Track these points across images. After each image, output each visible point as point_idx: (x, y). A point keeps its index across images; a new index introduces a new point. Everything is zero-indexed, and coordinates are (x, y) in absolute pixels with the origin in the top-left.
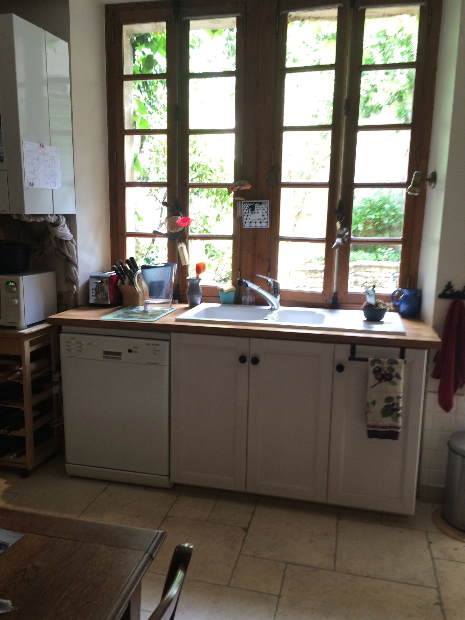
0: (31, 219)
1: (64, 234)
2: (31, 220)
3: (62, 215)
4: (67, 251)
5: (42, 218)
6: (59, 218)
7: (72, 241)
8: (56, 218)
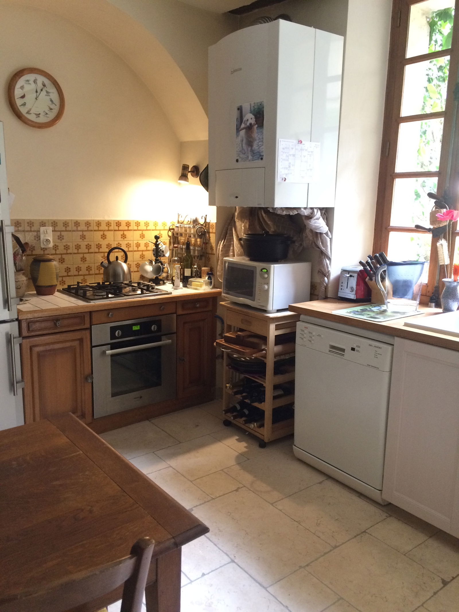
0: (284, 211)
1: (318, 226)
2: (284, 213)
3: (317, 208)
4: (321, 243)
5: (295, 211)
6: (313, 211)
7: (327, 234)
8: (310, 211)
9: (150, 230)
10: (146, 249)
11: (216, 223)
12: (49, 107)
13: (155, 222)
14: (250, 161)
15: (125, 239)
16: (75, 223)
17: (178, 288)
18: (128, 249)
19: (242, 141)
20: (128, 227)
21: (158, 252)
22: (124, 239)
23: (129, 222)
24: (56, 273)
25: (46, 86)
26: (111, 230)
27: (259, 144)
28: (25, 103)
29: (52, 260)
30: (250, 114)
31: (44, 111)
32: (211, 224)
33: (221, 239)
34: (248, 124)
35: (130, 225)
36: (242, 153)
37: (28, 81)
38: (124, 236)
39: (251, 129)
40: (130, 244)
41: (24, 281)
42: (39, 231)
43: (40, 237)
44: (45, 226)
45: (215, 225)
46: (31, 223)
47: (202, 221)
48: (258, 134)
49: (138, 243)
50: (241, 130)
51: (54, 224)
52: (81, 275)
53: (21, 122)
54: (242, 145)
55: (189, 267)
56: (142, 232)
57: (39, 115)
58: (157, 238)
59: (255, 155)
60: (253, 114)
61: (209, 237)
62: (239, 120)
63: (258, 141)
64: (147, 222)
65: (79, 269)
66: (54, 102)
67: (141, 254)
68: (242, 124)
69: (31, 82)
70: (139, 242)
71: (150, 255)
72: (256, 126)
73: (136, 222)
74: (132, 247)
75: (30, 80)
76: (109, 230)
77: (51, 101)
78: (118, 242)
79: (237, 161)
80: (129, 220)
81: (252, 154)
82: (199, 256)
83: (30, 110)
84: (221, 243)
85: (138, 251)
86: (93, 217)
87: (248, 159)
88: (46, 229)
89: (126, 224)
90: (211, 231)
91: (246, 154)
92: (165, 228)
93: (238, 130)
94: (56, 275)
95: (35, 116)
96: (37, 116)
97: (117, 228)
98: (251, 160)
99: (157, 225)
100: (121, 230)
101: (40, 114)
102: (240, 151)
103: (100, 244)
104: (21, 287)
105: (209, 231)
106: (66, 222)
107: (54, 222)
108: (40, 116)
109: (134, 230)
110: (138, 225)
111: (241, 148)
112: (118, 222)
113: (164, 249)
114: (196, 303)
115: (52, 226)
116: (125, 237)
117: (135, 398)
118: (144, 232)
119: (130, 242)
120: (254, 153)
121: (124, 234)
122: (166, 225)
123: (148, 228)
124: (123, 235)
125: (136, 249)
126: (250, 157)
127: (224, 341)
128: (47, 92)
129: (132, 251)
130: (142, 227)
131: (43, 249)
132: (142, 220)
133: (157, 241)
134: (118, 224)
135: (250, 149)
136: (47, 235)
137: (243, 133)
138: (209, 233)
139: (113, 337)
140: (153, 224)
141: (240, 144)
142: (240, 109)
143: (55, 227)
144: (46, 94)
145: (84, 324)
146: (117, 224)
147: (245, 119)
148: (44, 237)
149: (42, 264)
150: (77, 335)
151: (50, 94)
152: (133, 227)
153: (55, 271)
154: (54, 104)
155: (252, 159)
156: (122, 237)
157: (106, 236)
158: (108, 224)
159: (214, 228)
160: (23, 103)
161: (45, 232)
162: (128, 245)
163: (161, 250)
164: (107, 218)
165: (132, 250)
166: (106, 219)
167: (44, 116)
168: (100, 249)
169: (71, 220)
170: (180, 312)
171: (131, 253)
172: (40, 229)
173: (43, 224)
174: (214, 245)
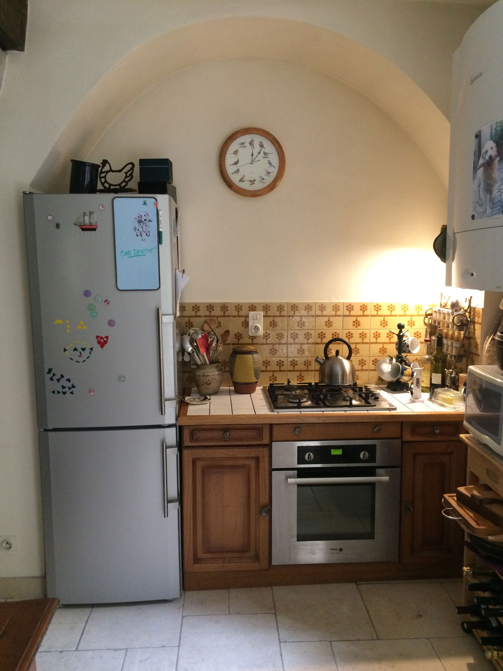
9: (396, 316)
10: (389, 341)
11: (483, 308)
12: (266, 170)
13: (405, 304)
14: (487, 217)
15: (359, 327)
16: (292, 307)
17: (416, 400)
18: (363, 341)
19: (479, 185)
20: (364, 311)
21: (402, 346)
22: (356, 327)
23: (366, 305)
24: (254, 368)
25: (264, 147)
26: (340, 316)
27: (501, 188)
28: (238, 170)
29: (253, 352)
30: (490, 141)
31: (260, 176)
32: (477, 310)
33: (489, 333)
34: (487, 158)
35: (366, 309)
36: (479, 204)
37: (243, 143)
38: (356, 324)
39: (491, 165)
40: (366, 334)
41: (215, 376)
42: (248, 316)
43: (248, 323)
44: (255, 310)
45: (481, 312)
46: (238, 307)
47: (465, 305)
48: (501, 172)
49: (377, 332)
50: (479, 169)
51: (266, 308)
52: (297, 371)
53: (232, 192)
54: (479, 192)
55: (440, 371)
56: (384, 318)
57: (253, 182)
58: (401, 327)
59: (495, 206)
60: (494, 142)
61: (474, 330)
62: (477, 153)
63: (499, 184)
64: (391, 305)
65: (294, 363)
66: (273, 164)
67: (381, 347)
68: (480, 158)
69: (247, 145)
70: (379, 331)
71: (393, 350)
72: (498, 159)
73: (375, 304)
74: (368, 338)
75: (245, 142)
76: (336, 316)
77: (270, 163)
78: (349, 331)
79: (473, 217)
80: (366, 303)
81: (491, 205)
82: (457, 356)
83: (244, 177)
84: (488, 339)
85: (377, 343)
86: (315, 300)
87: (486, 214)
88: (256, 314)
89: (360, 308)
90: (476, 320)
91: (483, 206)
92: (420, 313)
93: (475, 169)
94: (255, 371)
95: (249, 183)
96: (251, 183)
97: (347, 313)
98: (489, 216)
99: (407, 309)
100: (353, 316)
101: (255, 180)
102: (477, 202)
103: (323, 333)
104: (211, 383)
105: (475, 320)
106: (280, 305)
107: (267, 305)
108: (255, 182)
109: (372, 316)
110: (378, 309)
111: (478, 197)
112: (350, 305)
113: (409, 343)
114: (436, 428)
115: (264, 310)
116: (359, 325)
117: (332, 549)
118: (387, 319)
119: (365, 331)
120: (493, 204)
121: (357, 320)
122: (421, 309)
123: (393, 313)
124: (356, 322)
125: (373, 340)
126: (489, 211)
127: (455, 498)
128: (265, 153)
129: (367, 343)
130: (384, 311)
131: (252, 338)
132: (384, 303)
133: (401, 332)
134: (350, 307)
135: (489, 197)
136: (256, 321)
137: (480, 172)
138: (473, 322)
139: (301, 460)
140: (401, 308)
141: (477, 191)
142: (478, 136)
143: (267, 312)
144: (264, 156)
145: (262, 440)
146: (348, 308)
147: (483, 151)
148: (253, 323)
149: (238, 356)
150: (253, 452)
151: (269, 156)
152: (371, 311)
153: (253, 366)
154: (273, 166)
155: (491, 213)
156: (354, 325)
157: (331, 322)
158: (336, 307)
159: (480, 316)
160: (236, 169)
161: (255, 318)
162: (363, 336)
163: (405, 343)
164: (334, 300)
165: (368, 341)
166: (333, 302)
167: (260, 182)
168: (324, 339)
169: (288, 303)
170: (407, 437)
171: (366, 345)
172: (248, 314)
173: (253, 308)
174: (479, 341)
